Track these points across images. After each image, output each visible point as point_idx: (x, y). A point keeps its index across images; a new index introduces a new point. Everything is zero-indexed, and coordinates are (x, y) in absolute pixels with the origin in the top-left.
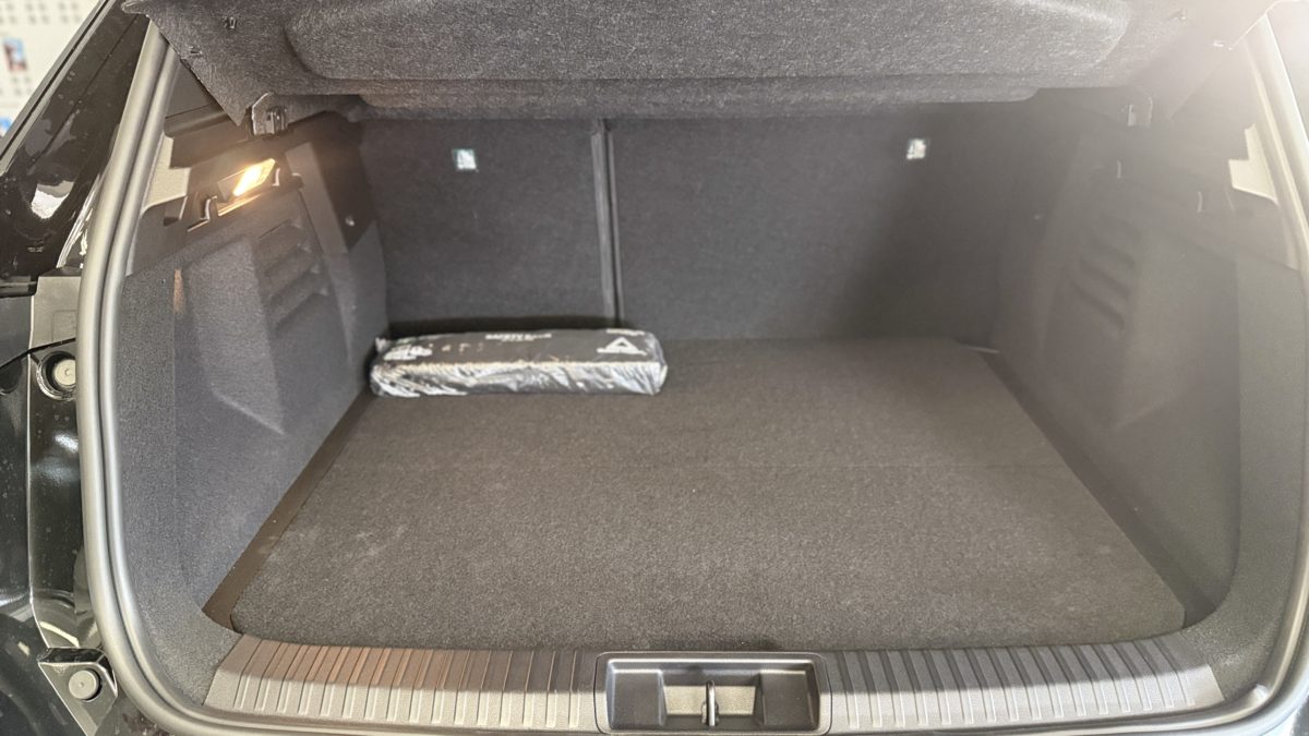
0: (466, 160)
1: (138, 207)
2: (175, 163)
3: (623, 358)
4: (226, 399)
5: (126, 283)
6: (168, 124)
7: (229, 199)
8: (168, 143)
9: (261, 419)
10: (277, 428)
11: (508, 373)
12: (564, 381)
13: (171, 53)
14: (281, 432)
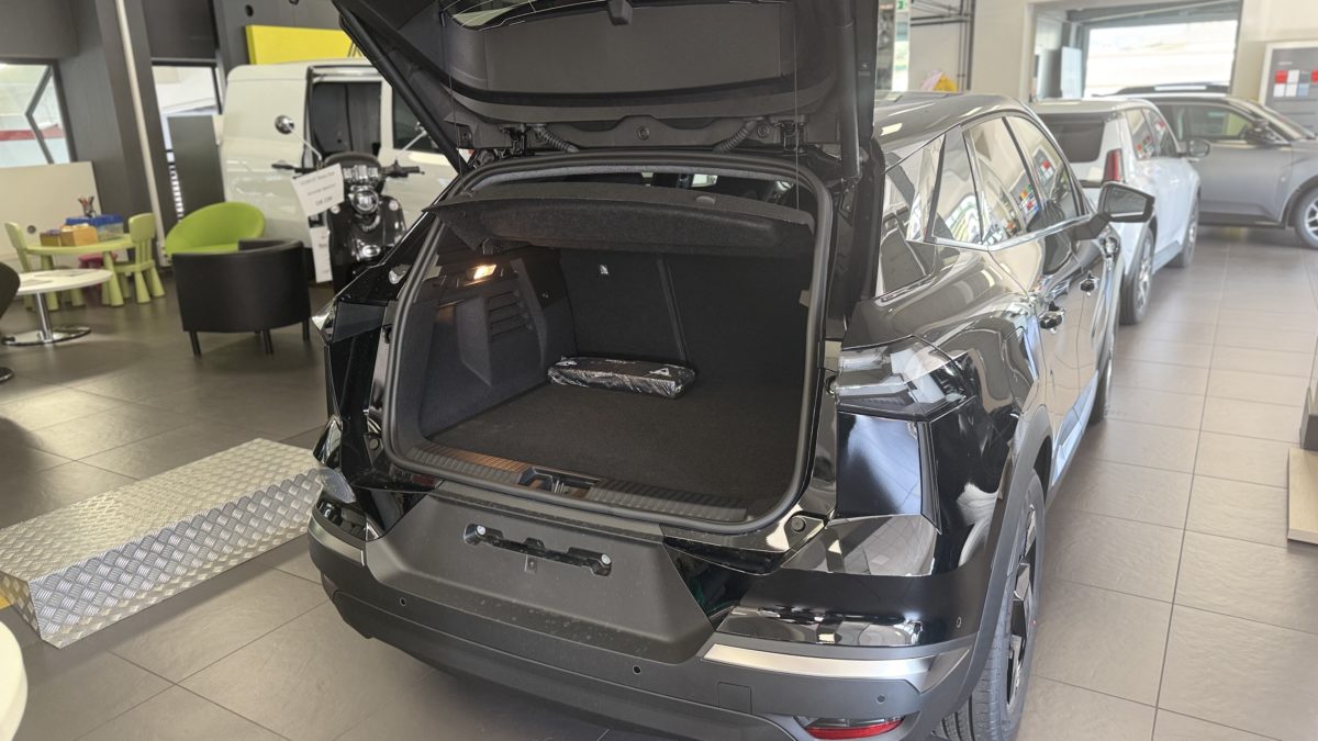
0: (604, 270)
1: (423, 277)
2: (438, 265)
3: (660, 377)
4: (468, 365)
5: (412, 304)
6: (439, 250)
7: (472, 280)
8: (437, 257)
9: (481, 376)
10: (488, 382)
11: (606, 377)
12: (629, 384)
13: (443, 225)
14: (489, 384)
